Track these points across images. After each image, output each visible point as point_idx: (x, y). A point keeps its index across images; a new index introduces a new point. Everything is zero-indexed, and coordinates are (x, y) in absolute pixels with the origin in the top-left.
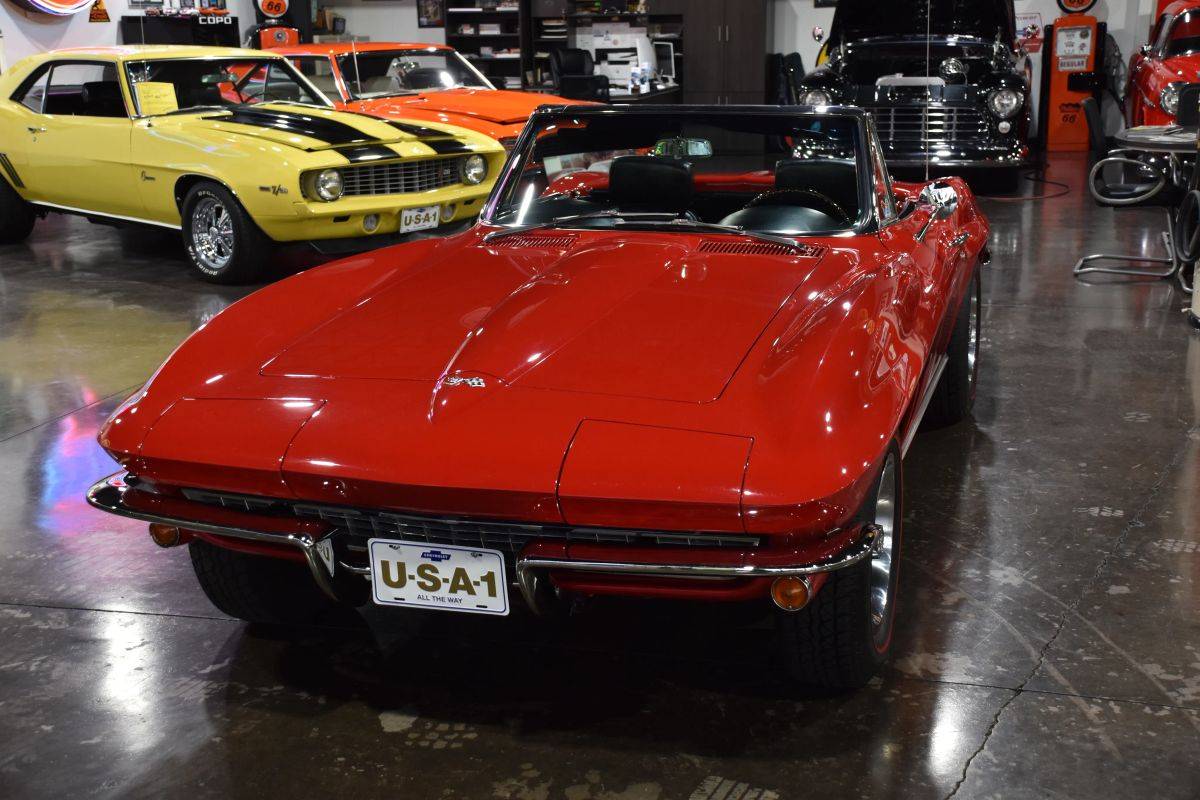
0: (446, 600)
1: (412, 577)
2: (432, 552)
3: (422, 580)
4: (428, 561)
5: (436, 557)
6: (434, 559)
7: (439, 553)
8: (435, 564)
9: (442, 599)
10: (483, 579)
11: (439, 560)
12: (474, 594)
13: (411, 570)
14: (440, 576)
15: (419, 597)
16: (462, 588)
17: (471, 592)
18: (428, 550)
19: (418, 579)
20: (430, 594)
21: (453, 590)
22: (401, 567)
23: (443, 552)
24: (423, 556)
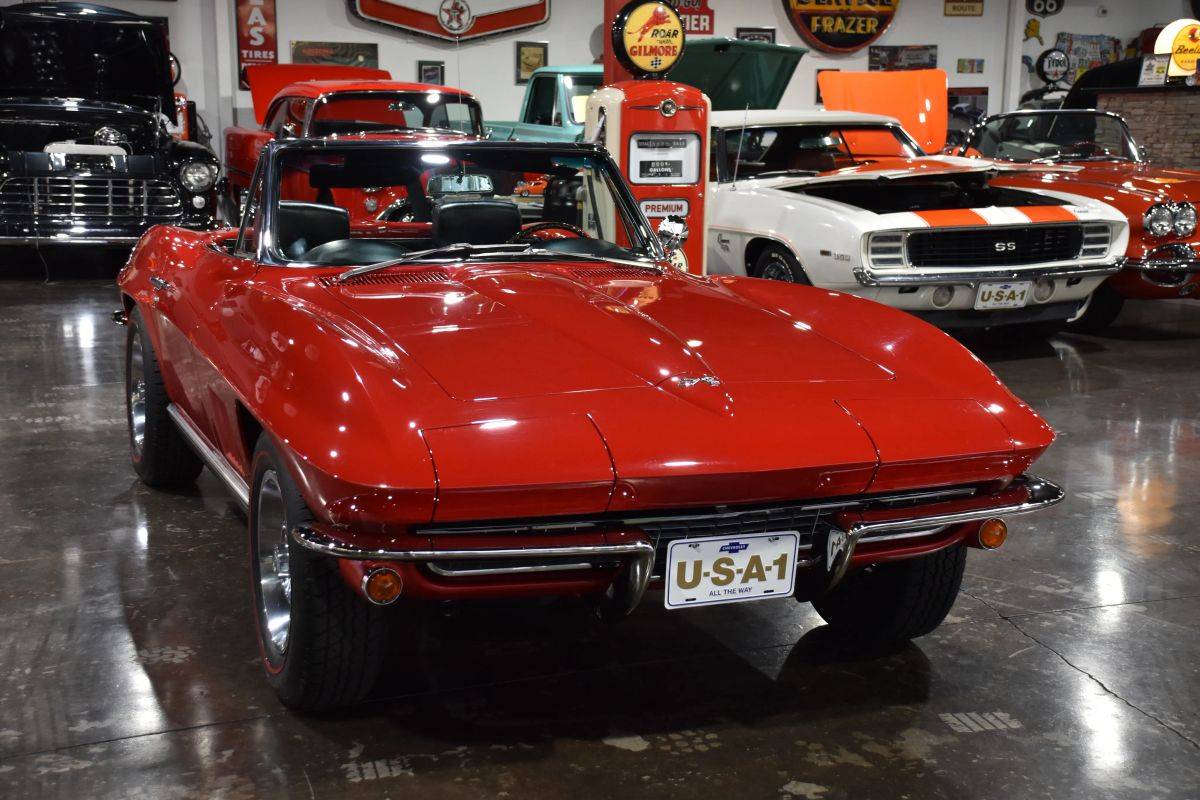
0: (737, 592)
1: (707, 574)
2: (731, 545)
3: (717, 575)
4: (726, 555)
5: (734, 548)
6: (731, 551)
7: (737, 544)
8: (732, 556)
9: (733, 592)
10: (775, 563)
11: (736, 551)
12: (765, 580)
13: (707, 567)
14: (733, 568)
15: (711, 594)
16: (753, 576)
17: (762, 578)
18: (727, 543)
19: (713, 575)
20: (721, 589)
21: (745, 580)
22: (698, 565)
23: (742, 542)
24: (721, 550)
